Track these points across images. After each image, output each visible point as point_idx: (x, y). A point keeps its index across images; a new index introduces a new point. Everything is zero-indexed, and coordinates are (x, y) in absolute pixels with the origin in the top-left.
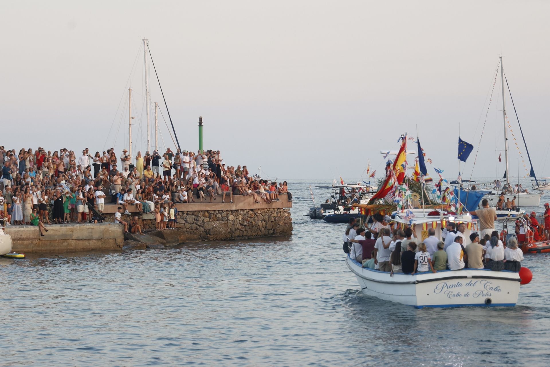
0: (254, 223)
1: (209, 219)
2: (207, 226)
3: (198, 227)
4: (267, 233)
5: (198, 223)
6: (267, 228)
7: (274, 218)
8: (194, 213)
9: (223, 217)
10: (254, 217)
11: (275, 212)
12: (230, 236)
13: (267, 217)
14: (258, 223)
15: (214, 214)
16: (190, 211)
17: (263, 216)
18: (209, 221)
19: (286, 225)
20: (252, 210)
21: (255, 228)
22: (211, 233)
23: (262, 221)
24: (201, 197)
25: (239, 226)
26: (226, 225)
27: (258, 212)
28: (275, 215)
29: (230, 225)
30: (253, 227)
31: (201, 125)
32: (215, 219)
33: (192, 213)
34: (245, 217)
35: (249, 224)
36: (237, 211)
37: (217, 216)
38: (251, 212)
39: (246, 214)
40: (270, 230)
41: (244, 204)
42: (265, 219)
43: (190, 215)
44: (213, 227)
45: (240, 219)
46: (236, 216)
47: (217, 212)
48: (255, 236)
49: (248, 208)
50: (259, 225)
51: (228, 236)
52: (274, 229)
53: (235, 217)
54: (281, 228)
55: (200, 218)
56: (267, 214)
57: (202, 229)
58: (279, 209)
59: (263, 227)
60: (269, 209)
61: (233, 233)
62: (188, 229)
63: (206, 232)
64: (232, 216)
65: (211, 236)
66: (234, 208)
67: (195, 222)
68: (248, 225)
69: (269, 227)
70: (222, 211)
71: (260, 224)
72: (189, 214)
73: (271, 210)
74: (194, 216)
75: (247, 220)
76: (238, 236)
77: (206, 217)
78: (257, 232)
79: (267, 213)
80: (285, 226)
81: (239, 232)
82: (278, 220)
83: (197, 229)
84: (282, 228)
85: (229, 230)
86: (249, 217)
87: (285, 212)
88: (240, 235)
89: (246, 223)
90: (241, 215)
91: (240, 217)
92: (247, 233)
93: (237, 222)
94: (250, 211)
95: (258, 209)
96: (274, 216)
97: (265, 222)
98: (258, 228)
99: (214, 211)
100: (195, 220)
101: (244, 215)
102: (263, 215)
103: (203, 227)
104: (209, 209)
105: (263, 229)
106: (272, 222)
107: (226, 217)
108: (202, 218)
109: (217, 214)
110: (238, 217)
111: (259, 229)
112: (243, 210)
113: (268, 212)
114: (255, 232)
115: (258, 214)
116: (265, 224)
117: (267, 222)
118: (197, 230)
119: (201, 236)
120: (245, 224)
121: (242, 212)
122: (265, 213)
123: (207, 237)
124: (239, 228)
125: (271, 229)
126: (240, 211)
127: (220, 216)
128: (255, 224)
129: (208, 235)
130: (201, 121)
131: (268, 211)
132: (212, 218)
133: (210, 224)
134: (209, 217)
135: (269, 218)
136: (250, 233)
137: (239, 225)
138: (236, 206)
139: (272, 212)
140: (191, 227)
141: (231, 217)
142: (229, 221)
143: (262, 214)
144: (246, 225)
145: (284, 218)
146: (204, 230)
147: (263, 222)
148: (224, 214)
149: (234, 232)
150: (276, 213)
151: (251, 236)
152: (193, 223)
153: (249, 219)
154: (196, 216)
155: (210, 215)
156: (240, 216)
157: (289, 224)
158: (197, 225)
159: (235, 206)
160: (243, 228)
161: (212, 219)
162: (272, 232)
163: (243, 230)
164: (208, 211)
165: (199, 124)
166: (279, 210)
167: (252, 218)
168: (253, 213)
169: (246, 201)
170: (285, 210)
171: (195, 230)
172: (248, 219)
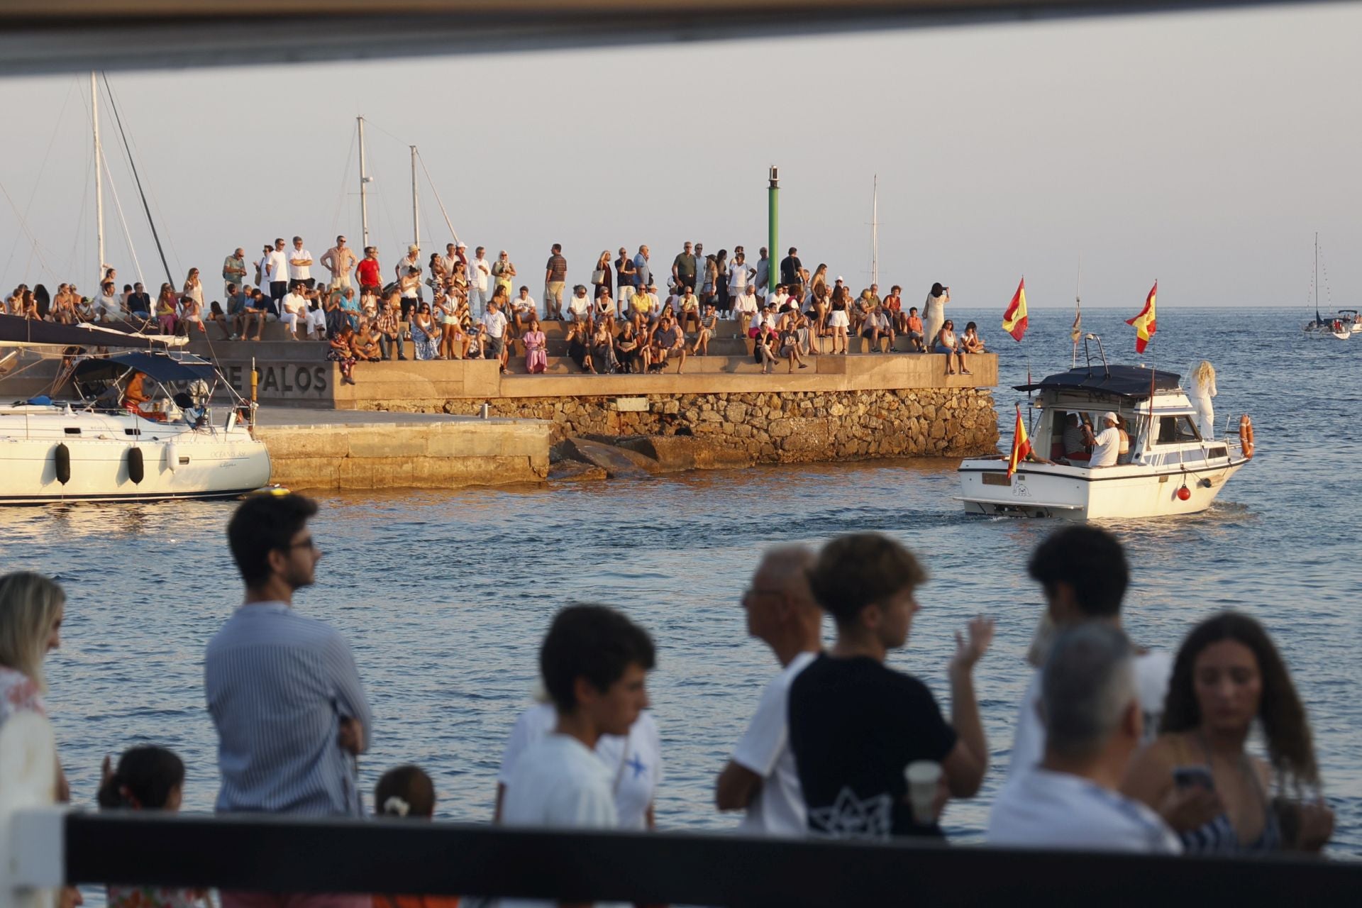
0: (897, 423)
1: (781, 413)
2: (777, 431)
3: (755, 431)
4: (931, 446)
5: (756, 422)
6: (933, 436)
7: (952, 411)
8: (743, 398)
9: (816, 408)
10: (898, 408)
11: (954, 398)
12: (834, 454)
13: (932, 409)
14: (908, 423)
15: (793, 401)
16: (735, 394)
17: (923, 407)
18: (783, 417)
19: (982, 427)
20: (893, 392)
21: (901, 435)
22: (787, 447)
23: (918, 418)
24: (765, 360)
25: (858, 431)
26: (826, 427)
27: (910, 397)
28: (954, 403)
29: (834, 428)
30: (895, 432)
31: (773, 185)
32: (796, 411)
33: (740, 397)
34: (873, 408)
35: (884, 427)
36: (852, 393)
37: (802, 405)
38: (889, 397)
39: (876, 401)
40: (939, 440)
41: (871, 377)
42: (926, 412)
43: (734, 403)
44: (792, 433)
45: (861, 413)
46: (849, 406)
47: (801, 395)
48: (899, 453)
49: (881, 386)
50: (910, 428)
51: (830, 454)
52: (950, 437)
53: (848, 409)
54: (969, 436)
55: (761, 409)
56: (933, 402)
57: (765, 436)
58: (963, 389)
59: (922, 434)
60: (939, 389)
61: (842, 446)
62: (731, 435)
63: (774, 443)
64: (840, 406)
65: (786, 454)
66: (843, 387)
67: (748, 418)
68: (882, 427)
69: (937, 432)
70: (814, 393)
71: (913, 427)
72: (734, 401)
73: (942, 391)
74: (744, 406)
75: (878, 416)
76: (856, 454)
77: (775, 408)
78: (904, 446)
79: (933, 399)
80: (980, 430)
81: (859, 444)
82: (961, 416)
83: (753, 436)
84: (972, 435)
85: (832, 439)
86: (883, 409)
87: (981, 397)
88: (860, 451)
89: (877, 422)
90: (862, 403)
91: (862, 409)
92: (879, 445)
93: (852, 420)
94: (887, 394)
95: (911, 389)
96: (951, 408)
97: (926, 419)
98: (907, 436)
99: (795, 393)
100: (746, 414)
101: (871, 403)
102: (922, 403)
103: (766, 431)
104: (781, 389)
105: (921, 438)
106: (945, 420)
107: (823, 407)
108: (766, 410)
109: (801, 400)
110: (854, 408)
111: (912, 438)
112: (869, 393)
113: (935, 396)
114: (900, 446)
115: (909, 403)
116: (926, 426)
117: (932, 421)
118: (752, 439)
119: (761, 454)
120: (873, 424)
121: (864, 398)
122: (927, 400)
123: (777, 454)
124: (858, 434)
125: (944, 438)
126: (859, 393)
127: (810, 405)
128: (899, 424)
129: (780, 451)
130: (775, 176)
131: (936, 393)
132: (790, 410)
133: (784, 424)
134: (783, 408)
135: (937, 411)
136: (885, 447)
137: (858, 427)
138: (849, 381)
139: (945, 398)
140: (738, 431)
141: (837, 410)
142: (830, 418)
143: (919, 402)
144: (876, 429)
145: (976, 411)
146: (768, 438)
147: (922, 420)
148: (820, 402)
149: (844, 445)
150: (958, 399)
151: (887, 452)
152: (743, 423)
153: (884, 412)
154: (750, 405)
155: (787, 404)
156: (860, 405)
157: (988, 427)
158: (753, 426)
159: (846, 382)
160: (867, 435)
161: (789, 413)
162: (944, 444)
163: (869, 439)
164: (779, 394)
165: (769, 184)
166: (963, 393)
167: (893, 410)
168: (896, 399)
169: (876, 369)
170: (980, 393)
171: (748, 437)
172: (880, 413)
